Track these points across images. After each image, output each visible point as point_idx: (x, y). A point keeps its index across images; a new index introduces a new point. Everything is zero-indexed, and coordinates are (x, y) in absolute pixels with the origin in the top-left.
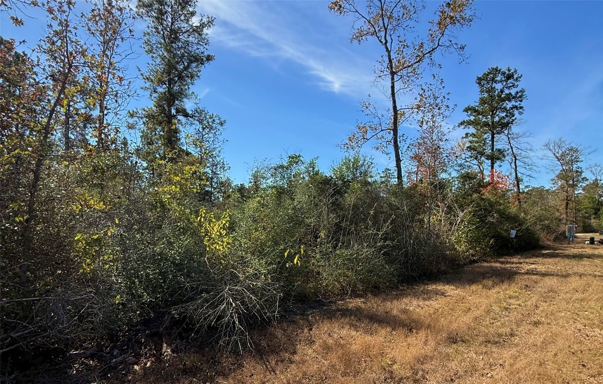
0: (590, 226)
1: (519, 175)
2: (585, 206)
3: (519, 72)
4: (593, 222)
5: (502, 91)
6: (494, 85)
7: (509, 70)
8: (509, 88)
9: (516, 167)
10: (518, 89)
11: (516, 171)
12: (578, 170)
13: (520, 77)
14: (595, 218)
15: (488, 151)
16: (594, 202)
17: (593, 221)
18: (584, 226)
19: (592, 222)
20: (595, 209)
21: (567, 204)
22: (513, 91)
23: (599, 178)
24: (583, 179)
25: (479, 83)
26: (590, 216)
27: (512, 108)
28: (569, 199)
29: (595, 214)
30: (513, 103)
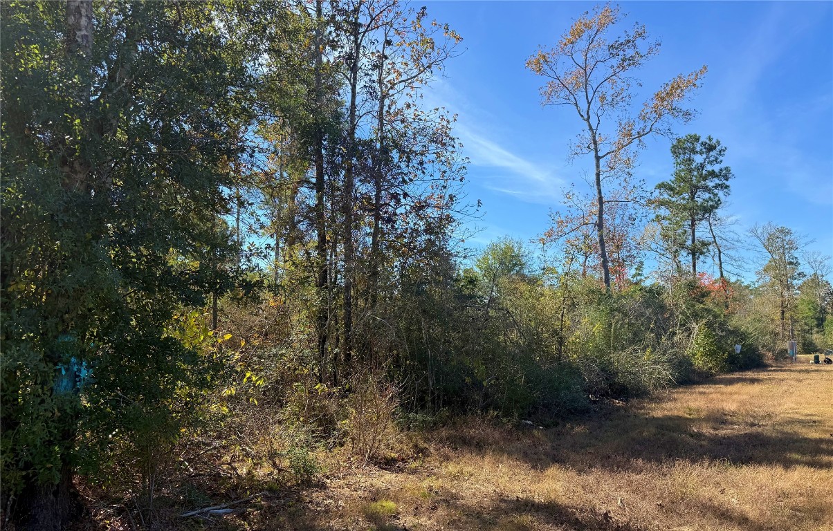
0: (811, 343)
1: (725, 274)
2: (805, 315)
3: (723, 145)
4: (816, 338)
5: (702, 166)
6: (693, 156)
7: (710, 139)
8: (711, 163)
9: (721, 264)
10: (723, 166)
11: (721, 268)
12: (792, 261)
13: (724, 151)
14: (818, 332)
15: (689, 243)
16: (815, 309)
17: (815, 336)
18: (804, 345)
19: (814, 338)
20: (817, 319)
21: (783, 312)
22: (716, 168)
23: (819, 273)
24: (799, 274)
25: (674, 152)
26: (811, 329)
27: (716, 187)
28: (784, 306)
29: (819, 325)
30: (717, 181)
